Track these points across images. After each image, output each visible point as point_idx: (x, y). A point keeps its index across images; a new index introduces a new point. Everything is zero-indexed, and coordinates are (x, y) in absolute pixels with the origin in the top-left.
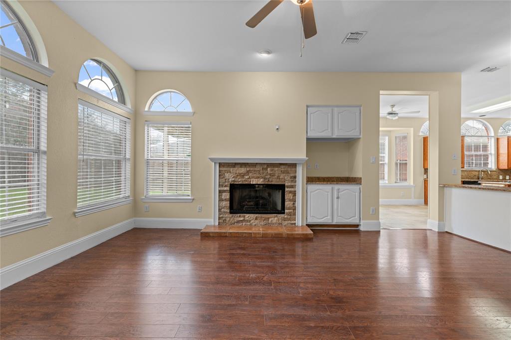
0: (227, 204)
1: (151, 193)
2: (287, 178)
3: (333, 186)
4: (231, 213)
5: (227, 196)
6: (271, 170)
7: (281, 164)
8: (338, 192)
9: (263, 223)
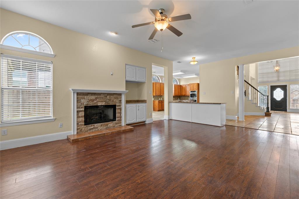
2: (117, 101)
3: (136, 104)
4: (85, 125)
5: (82, 114)
6: (109, 97)
8: (138, 107)
9: (105, 128)
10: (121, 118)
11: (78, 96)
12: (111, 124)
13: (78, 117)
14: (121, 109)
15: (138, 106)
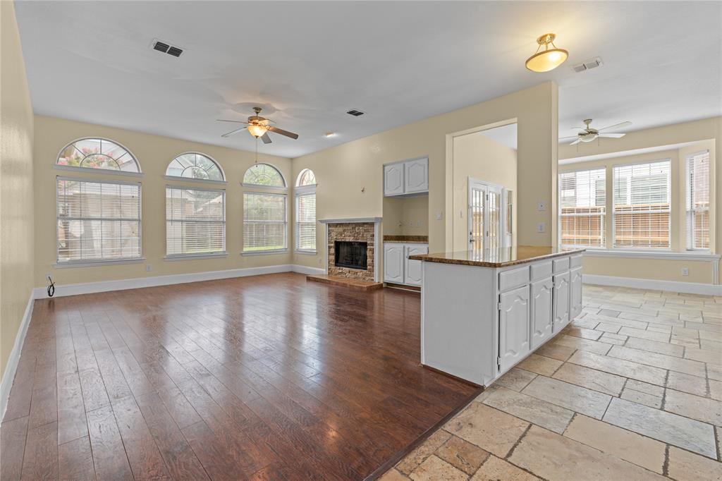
0: (333, 257)
1: (304, 247)
2: (369, 236)
3: (404, 244)
4: (336, 265)
5: (333, 251)
6: (358, 229)
7: (364, 224)
8: (409, 251)
9: (353, 276)
10: (373, 266)
11: (330, 228)
12: (361, 273)
13: (329, 254)
14: (372, 250)
15: (409, 249)
